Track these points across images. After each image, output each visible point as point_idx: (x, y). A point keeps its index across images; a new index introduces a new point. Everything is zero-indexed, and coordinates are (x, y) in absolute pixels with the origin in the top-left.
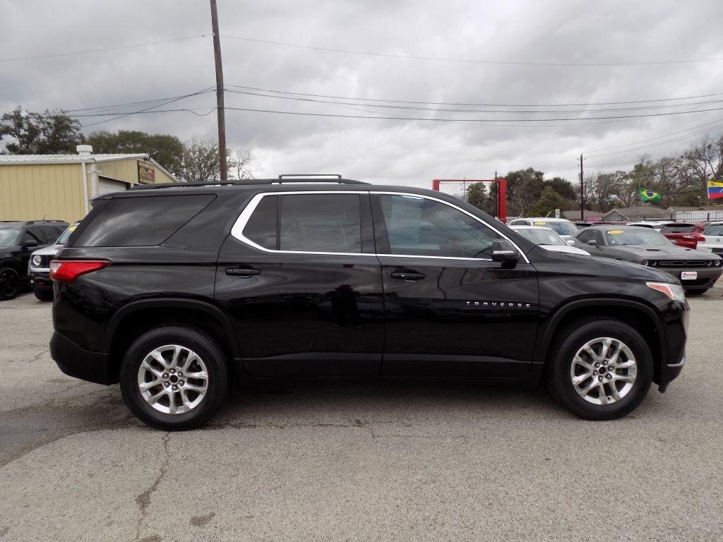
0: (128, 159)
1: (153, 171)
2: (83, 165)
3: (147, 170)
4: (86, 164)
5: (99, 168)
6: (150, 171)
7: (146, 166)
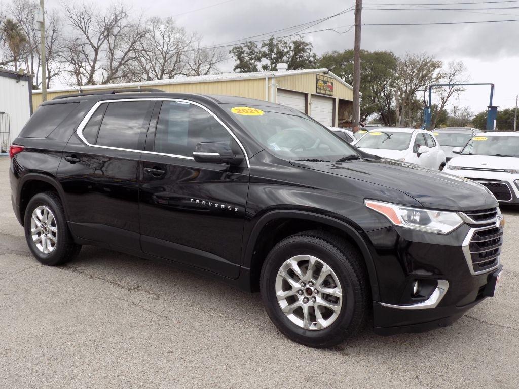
0: (307, 74)
1: (332, 83)
2: (267, 79)
3: (325, 82)
4: (269, 78)
5: (278, 82)
6: (328, 84)
7: (325, 79)
